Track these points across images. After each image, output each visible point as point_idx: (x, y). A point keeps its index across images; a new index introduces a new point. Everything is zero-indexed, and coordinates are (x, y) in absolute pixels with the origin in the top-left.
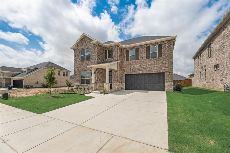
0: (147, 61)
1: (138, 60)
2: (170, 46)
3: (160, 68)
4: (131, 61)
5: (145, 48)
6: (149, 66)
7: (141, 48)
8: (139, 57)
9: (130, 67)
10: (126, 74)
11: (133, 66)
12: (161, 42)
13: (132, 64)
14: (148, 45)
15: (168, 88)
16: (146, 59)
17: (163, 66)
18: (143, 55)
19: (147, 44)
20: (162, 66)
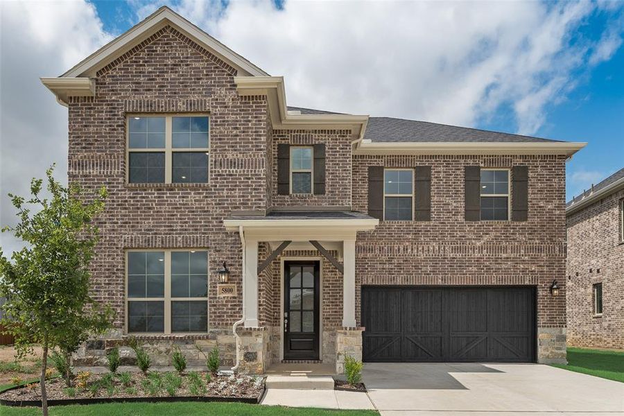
0: (469, 229)
1: (427, 223)
2: (557, 180)
3: (522, 266)
4: (395, 224)
5: (458, 172)
6: (477, 255)
7: (441, 169)
8: (433, 209)
9: (391, 249)
10: (370, 282)
11: (402, 249)
12: (524, 157)
13: (400, 240)
14: (471, 162)
15: (550, 349)
16: (463, 220)
17: (533, 260)
18: (448, 200)
19: (466, 157)
20: (526, 258)
